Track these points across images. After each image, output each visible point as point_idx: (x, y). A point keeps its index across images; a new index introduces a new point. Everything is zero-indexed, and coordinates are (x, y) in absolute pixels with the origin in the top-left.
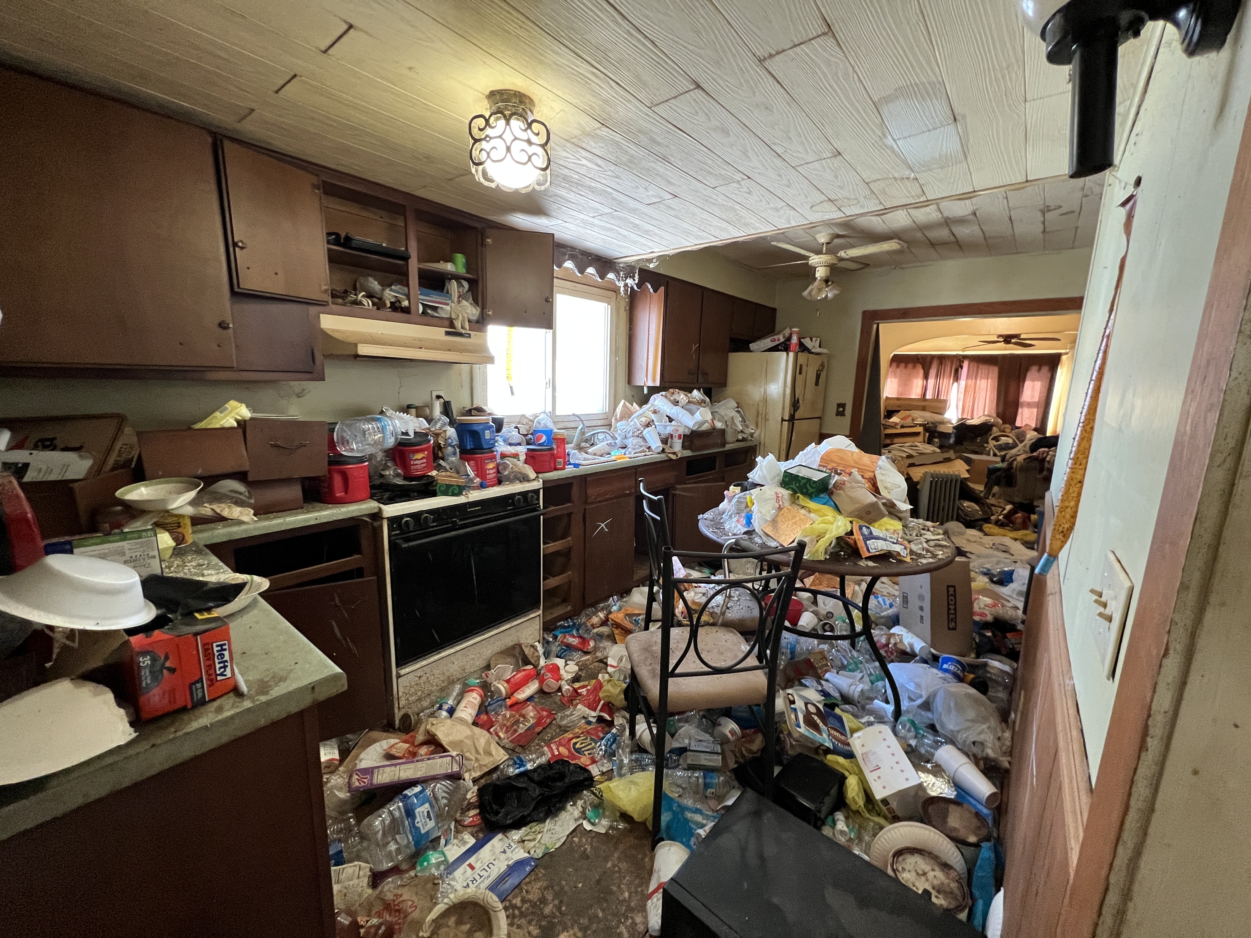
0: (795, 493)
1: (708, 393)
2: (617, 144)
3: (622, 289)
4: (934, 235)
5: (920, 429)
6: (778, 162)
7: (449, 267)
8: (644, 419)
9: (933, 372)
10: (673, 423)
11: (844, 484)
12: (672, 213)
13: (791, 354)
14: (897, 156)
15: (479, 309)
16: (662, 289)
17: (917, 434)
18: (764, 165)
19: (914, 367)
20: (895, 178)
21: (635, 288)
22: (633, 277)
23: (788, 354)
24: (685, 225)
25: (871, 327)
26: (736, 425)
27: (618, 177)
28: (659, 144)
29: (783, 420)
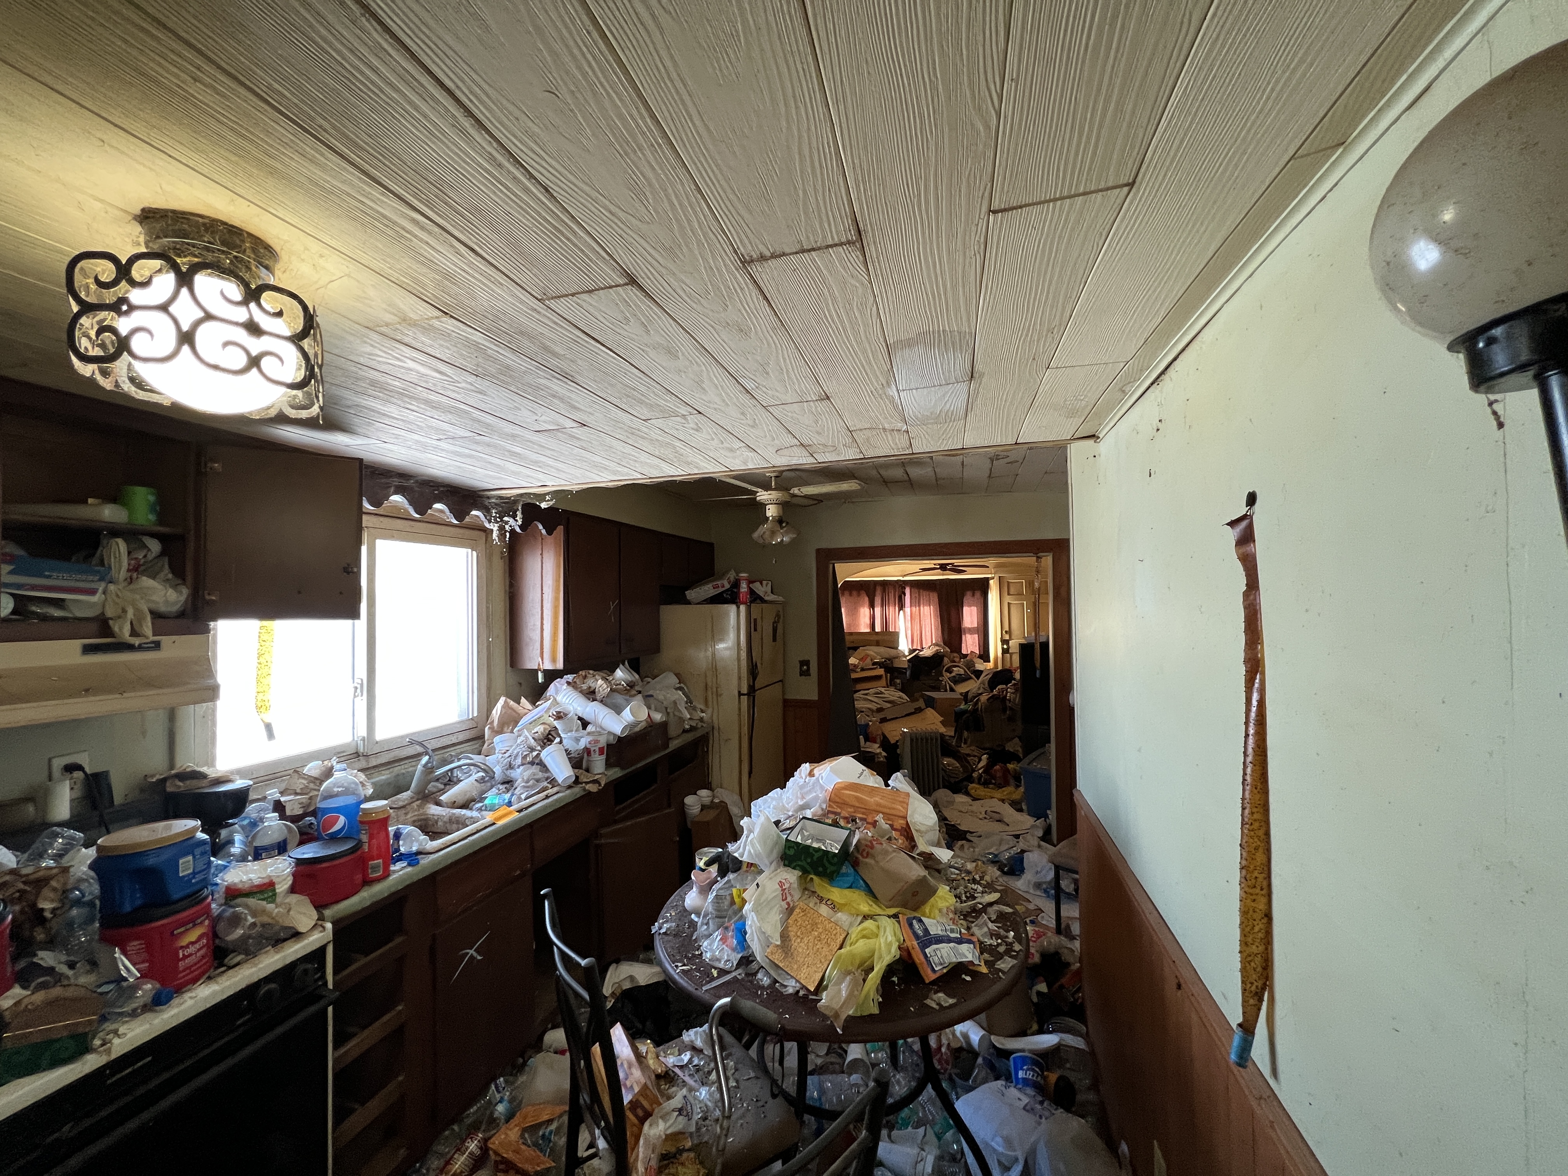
0: (805, 872)
1: (635, 666)
2: (476, 345)
3: (495, 535)
4: (887, 474)
5: (881, 672)
6: (744, 398)
7: (110, 513)
8: (540, 729)
9: (878, 601)
10: (590, 728)
11: (872, 847)
12: (578, 444)
13: (743, 608)
14: (895, 407)
15: (185, 591)
16: (560, 529)
17: (878, 678)
18: (724, 401)
19: (859, 595)
20: (884, 429)
21: (518, 530)
22: (514, 517)
23: (738, 607)
24: (597, 459)
25: (828, 568)
26: (680, 711)
27: (481, 392)
28: (555, 355)
29: (740, 694)
